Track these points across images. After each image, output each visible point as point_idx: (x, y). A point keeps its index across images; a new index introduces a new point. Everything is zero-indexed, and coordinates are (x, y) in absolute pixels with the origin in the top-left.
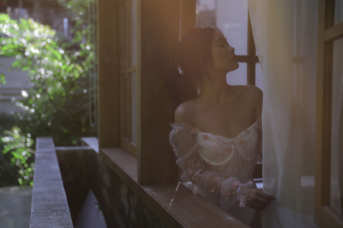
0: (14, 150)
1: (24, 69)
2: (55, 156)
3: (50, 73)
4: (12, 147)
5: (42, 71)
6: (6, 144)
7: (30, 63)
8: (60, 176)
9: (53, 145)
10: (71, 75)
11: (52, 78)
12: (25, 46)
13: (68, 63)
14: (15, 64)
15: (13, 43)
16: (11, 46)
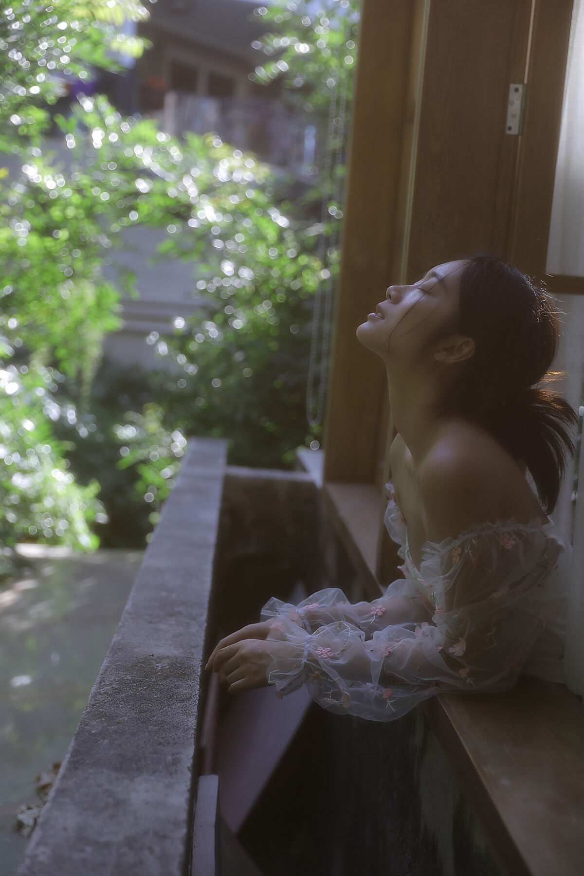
0: (145, 462)
1: (184, 261)
2: (216, 491)
3: (246, 273)
4: (140, 454)
5: (228, 268)
6: (127, 444)
7: (201, 246)
8: (212, 537)
9: (222, 461)
10: (295, 285)
11: (249, 289)
12: (193, 202)
13: (291, 253)
14: (166, 246)
15: (165, 194)
16: (159, 201)
